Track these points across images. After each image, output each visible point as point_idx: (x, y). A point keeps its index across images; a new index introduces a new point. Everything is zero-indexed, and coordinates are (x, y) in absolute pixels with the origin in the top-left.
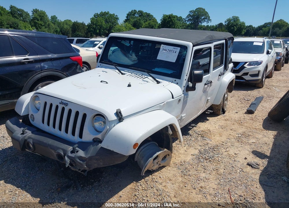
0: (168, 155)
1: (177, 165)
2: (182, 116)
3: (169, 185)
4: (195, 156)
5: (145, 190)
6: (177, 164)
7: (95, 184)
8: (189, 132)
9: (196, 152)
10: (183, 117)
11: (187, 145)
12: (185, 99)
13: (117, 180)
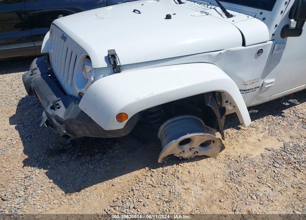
0: (214, 142)
1: (230, 160)
2: (266, 81)
3: (196, 189)
4: (270, 152)
5: (153, 186)
6: (230, 158)
7: (96, 157)
8: (283, 111)
9: (278, 146)
10: (267, 84)
11: (267, 132)
12: (274, 51)
13: (126, 158)
